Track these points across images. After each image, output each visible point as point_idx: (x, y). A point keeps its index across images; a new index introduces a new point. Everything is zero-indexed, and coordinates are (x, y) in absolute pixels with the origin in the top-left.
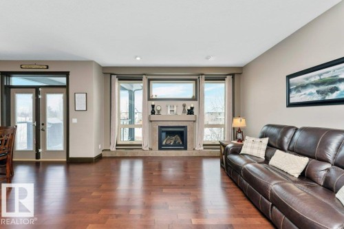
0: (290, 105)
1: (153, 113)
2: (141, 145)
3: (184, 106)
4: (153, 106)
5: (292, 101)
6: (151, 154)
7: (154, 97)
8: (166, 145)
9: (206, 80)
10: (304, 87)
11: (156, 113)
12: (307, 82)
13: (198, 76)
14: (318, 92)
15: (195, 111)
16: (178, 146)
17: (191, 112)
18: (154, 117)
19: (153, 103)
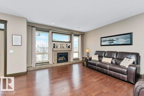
0: (102, 45)
1: (54, 47)
2: (49, 62)
3: (67, 44)
4: (54, 44)
5: (102, 44)
6: (55, 65)
7: (54, 40)
8: (60, 61)
9: (74, 35)
10: (106, 41)
11: (56, 47)
12: (106, 40)
13: (71, 33)
14: (109, 42)
15: (70, 47)
16: (64, 61)
17: (69, 47)
18: (55, 49)
19: (54, 43)
